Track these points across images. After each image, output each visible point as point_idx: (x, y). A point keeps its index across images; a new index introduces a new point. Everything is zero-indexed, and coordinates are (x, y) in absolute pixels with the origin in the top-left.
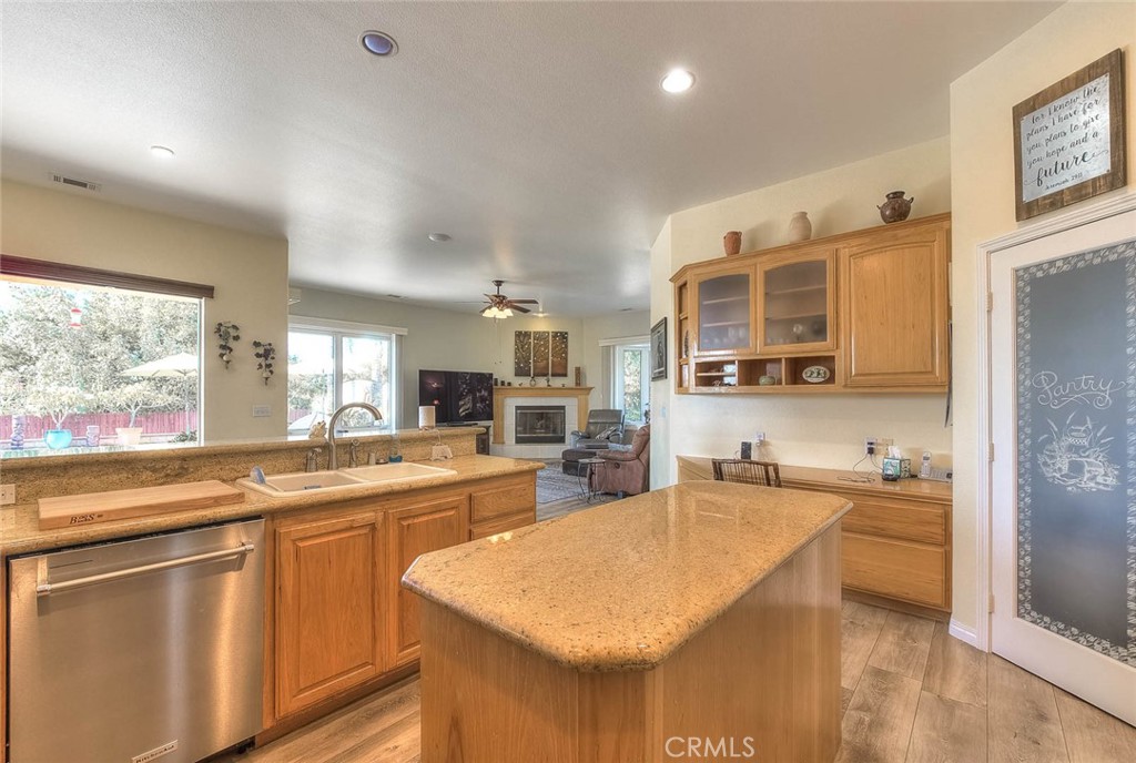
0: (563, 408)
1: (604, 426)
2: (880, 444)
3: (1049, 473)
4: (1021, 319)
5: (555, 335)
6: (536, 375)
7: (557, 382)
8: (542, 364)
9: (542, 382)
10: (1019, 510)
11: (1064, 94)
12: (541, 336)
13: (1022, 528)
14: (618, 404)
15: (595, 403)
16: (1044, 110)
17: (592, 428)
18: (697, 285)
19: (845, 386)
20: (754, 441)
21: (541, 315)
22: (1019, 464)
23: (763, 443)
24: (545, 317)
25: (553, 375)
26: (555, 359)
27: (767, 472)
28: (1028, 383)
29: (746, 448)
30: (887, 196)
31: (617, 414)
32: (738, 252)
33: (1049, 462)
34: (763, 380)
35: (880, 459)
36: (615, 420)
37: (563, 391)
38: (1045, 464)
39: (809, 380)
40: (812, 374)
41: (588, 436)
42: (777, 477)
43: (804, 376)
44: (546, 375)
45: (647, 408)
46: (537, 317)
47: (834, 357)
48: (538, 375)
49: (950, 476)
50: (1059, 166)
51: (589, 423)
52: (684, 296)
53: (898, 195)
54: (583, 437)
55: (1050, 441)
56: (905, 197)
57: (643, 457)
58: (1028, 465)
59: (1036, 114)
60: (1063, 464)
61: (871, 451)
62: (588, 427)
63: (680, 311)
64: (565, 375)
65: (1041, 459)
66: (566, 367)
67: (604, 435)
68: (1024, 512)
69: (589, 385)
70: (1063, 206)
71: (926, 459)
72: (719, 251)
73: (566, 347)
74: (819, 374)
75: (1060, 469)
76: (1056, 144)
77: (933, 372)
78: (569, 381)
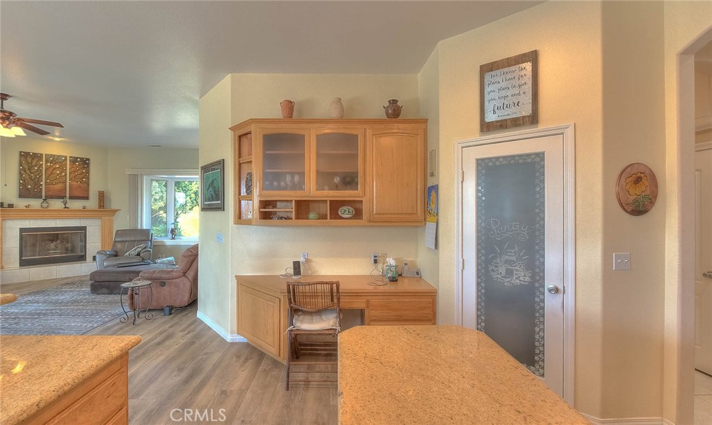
0: (84, 228)
1: (133, 243)
2: (380, 257)
3: (495, 275)
4: (480, 188)
5: (74, 160)
6: (47, 197)
7: (77, 205)
8: (59, 186)
9: (57, 204)
10: (478, 297)
11: (509, 66)
12: (53, 159)
13: (480, 307)
14: (145, 223)
15: (121, 222)
16: (498, 72)
17: (119, 246)
18: (261, 136)
19: (370, 221)
20: (302, 259)
21: (57, 139)
22: (478, 270)
23: (308, 261)
24: (61, 142)
25: (71, 198)
26: (74, 183)
27: (332, 289)
28: (483, 224)
29: (297, 266)
30: (389, 101)
31: (146, 233)
32: (291, 117)
33: (495, 269)
34: (312, 215)
35: (380, 266)
36: (144, 238)
37: (85, 213)
38: (493, 270)
39: (344, 216)
40: (345, 212)
41: (116, 255)
42: (338, 291)
43: (340, 213)
44: (63, 197)
45: (173, 227)
46: (53, 140)
47: (362, 201)
48: (52, 197)
49: (417, 273)
50: (505, 106)
51: (115, 242)
52: (242, 144)
53: (394, 102)
54: (111, 256)
55: (495, 258)
56: (398, 104)
57: (190, 274)
58: (483, 271)
59: (494, 73)
60: (502, 270)
61: (376, 261)
62: (114, 245)
63: (240, 157)
64: (87, 198)
65: (490, 269)
66: (87, 190)
67: (133, 252)
68: (480, 297)
69: (114, 207)
70: (506, 128)
71: (406, 264)
72: (277, 112)
73: (88, 172)
74: (349, 212)
75: (501, 273)
76: (503, 93)
77: (417, 213)
78: (92, 203)
